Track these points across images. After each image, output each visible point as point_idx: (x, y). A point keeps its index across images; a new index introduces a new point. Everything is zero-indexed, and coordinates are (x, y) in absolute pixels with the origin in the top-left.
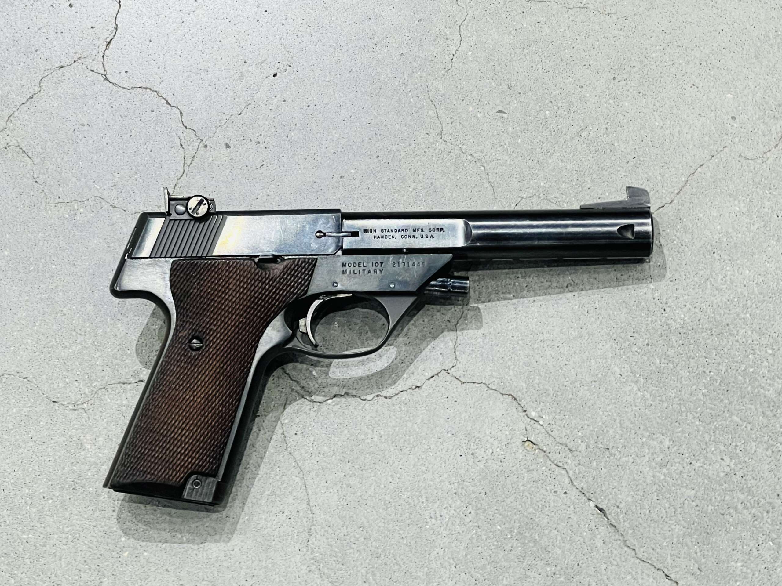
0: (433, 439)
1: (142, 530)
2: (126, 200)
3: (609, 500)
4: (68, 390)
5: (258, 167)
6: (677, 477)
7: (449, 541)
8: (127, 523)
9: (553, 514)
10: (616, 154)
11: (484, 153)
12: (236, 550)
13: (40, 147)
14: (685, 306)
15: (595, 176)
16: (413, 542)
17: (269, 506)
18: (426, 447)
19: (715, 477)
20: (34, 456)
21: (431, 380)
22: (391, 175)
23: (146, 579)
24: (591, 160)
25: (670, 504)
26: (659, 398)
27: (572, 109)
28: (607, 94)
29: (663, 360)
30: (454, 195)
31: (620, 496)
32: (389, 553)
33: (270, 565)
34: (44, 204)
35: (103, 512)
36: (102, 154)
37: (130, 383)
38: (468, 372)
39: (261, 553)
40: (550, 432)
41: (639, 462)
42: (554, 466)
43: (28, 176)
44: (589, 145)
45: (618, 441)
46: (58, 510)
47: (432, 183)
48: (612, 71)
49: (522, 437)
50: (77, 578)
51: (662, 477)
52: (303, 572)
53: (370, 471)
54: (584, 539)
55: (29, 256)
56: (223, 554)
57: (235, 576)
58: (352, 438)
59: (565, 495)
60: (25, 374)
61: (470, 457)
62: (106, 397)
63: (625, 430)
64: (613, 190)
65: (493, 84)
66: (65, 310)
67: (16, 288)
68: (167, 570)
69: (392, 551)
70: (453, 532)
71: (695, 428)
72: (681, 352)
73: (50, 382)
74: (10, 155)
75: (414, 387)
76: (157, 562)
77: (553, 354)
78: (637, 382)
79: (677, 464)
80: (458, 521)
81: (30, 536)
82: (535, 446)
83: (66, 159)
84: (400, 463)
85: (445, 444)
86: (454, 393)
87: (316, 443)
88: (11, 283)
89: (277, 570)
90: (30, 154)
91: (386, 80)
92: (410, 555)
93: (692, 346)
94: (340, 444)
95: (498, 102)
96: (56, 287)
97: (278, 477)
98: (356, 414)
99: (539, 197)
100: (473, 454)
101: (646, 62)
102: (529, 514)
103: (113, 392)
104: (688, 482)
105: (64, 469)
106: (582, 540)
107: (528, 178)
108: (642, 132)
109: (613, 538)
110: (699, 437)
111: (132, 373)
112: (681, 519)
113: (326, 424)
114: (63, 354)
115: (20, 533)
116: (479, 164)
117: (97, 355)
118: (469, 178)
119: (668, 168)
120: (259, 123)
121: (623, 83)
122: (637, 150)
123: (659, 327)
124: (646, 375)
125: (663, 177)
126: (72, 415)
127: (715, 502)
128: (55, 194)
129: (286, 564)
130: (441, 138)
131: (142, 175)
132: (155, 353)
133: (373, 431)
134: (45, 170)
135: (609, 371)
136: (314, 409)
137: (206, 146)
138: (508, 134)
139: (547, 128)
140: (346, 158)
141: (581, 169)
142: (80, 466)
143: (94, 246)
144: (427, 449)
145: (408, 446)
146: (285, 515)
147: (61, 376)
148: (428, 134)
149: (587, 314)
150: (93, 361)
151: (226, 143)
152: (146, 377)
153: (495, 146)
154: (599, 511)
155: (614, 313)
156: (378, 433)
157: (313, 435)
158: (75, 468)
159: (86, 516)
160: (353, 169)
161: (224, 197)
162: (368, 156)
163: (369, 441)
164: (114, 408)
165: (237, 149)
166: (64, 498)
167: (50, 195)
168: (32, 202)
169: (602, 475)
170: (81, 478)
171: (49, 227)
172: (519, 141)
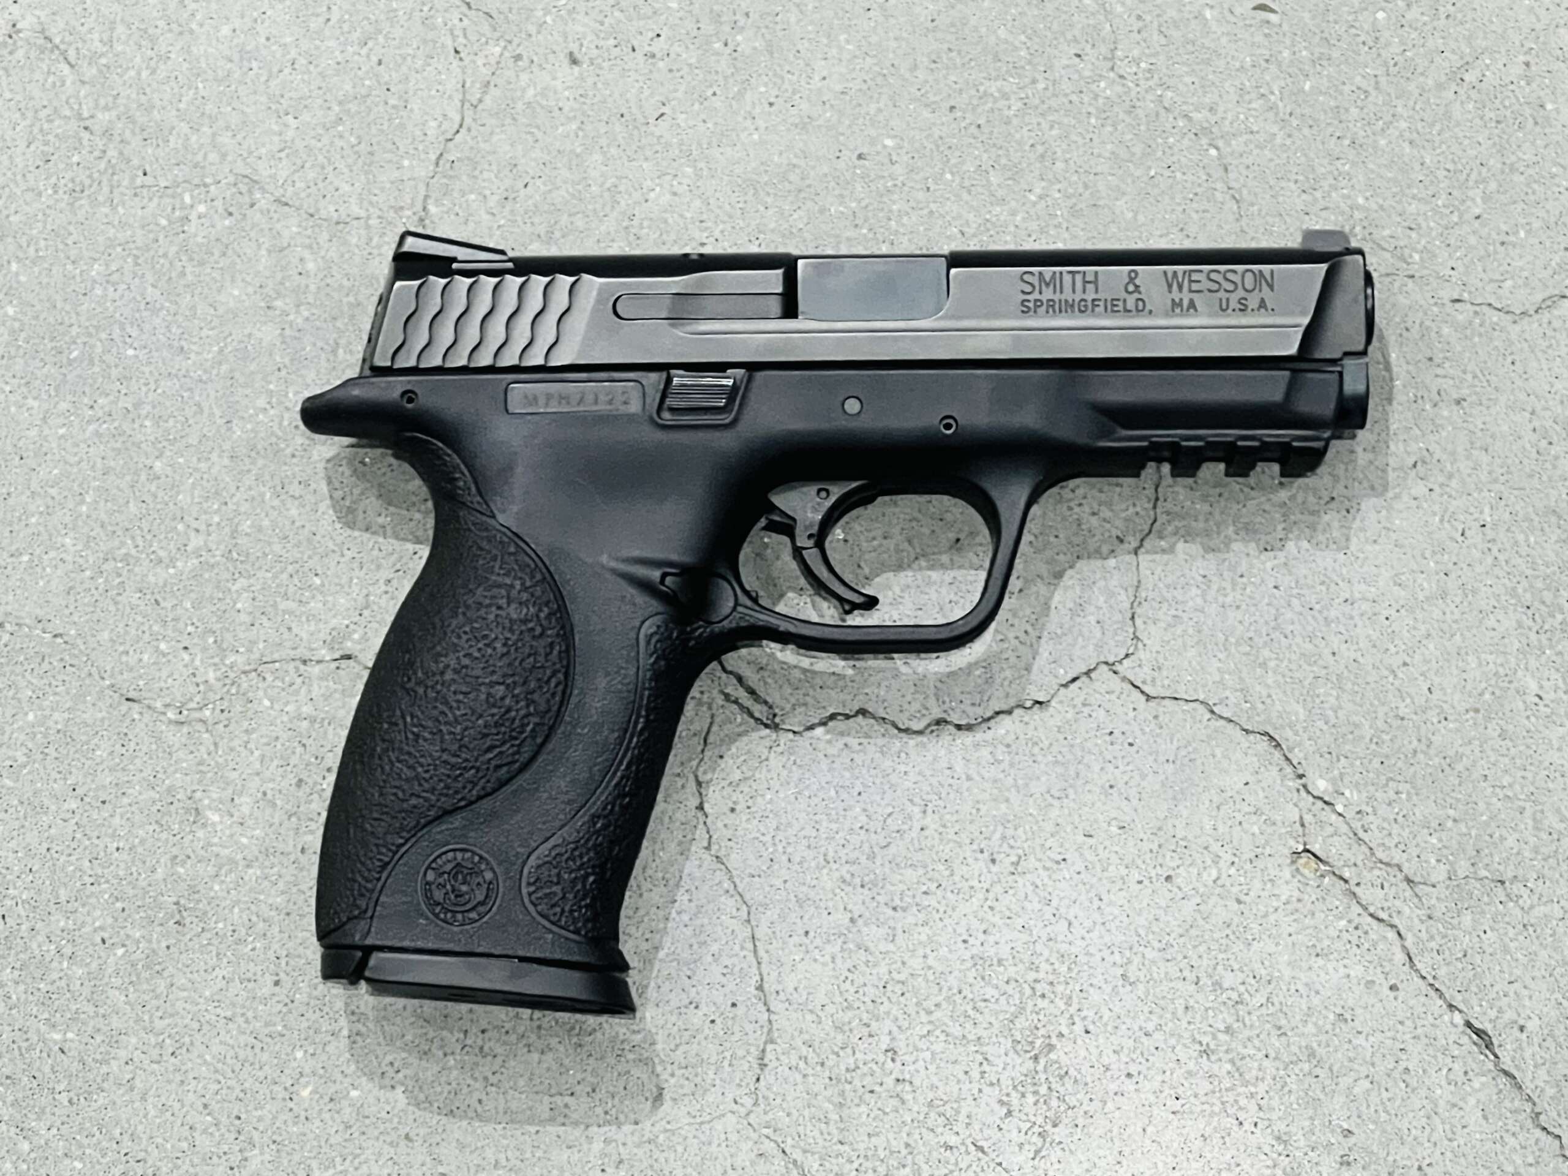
0: (1072, 837)
1: (346, 1032)
2: (313, 189)
3: (1500, 1011)
4: (164, 674)
5: (652, 121)
8: (309, 1015)
10: (1547, 131)
11: (1220, 114)
13: (96, 36)
15: (1493, 186)
17: (664, 989)
20: (78, 836)
21: (1073, 686)
22: (985, 156)
23: (356, 1157)
24: (1486, 144)
27: (1442, 9)
30: (1141, 218)
31: (1527, 1002)
34: (106, 189)
35: (251, 985)
36: (254, 65)
37: (319, 662)
38: (1165, 673)
40: (1361, 834)
42: (1370, 919)
43: (68, 113)
44: (1481, 105)
45: (1528, 863)
46: (138, 977)
47: (1086, 186)
49: (1292, 842)
50: (184, 1145)
52: (742, 1155)
53: (915, 909)
54: (1436, 1105)
55: (67, 322)
58: (873, 826)
59: (1392, 994)
60: (57, 625)
61: (1163, 887)
62: (261, 693)
63: (1545, 836)
64: (1536, 224)
66: (158, 464)
67: (36, 404)
68: (407, 1137)
73: (121, 649)
74: (20, 54)
75: (1028, 704)
76: (383, 1114)
77: (1375, 635)
81: (70, 1035)
82: (1322, 867)
83: (162, 74)
84: (991, 896)
85: (1100, 850)
86: (1127, 723)
87: (780, 836)
88: (24, 389)
89: (680, 1149)
90: (72, 55)
94: (841, 838)
96: (137, 405)
97: (685, 918)
100: (1168, 878)
103: (279, 683)
105: (153, 870)
106: (1430, 1106)
107: (1325, 185)
109: (1507, 1104)
111: (322, 636)
114: (152, 579)
115: (43, 1028)
116: (1204, 141)
117: (237, 586)
118: (1178, 175)
126: (175, 737)
128: (136, 162)
129: (699, 1134)
130: (1112, 69)
131: (356, 126)
132: (384, 588)
133: (925, 812)
134: (110, 99)
135: (1512, 686)
136: (779, 749)
137: (518, 58)
138: (1279, 65)
139: (1379, 55)
140: (873, 108)
141: (1460, 167)
142: (193, 866)
143: (232, 304)
144: (1058, 863)
145: (1013, 852)
146: (700, 1013)
147: (147, 636)
148: (1079, 56)
149: (1460, 539)
150: (228, 601)
151: (571, 54)
152: (359, 647)
153: (1247, 97)
154: (1475, 1037)
155: (1527, 540)
156: (936, 817)
157: (776, 815)
158: (181, 870)
159: (207, 993)
160: (889, 137)
161: (563, 193)
162: (927, 105)
163: (914, 833)
164: (278, 721)
165: (598, 71)
166: (155, 946)
167: (123, 166)
168: (78, 180)
169: (1485, 947)
170: (196, 896)
171: (119, 249)
172: (1307, 87)
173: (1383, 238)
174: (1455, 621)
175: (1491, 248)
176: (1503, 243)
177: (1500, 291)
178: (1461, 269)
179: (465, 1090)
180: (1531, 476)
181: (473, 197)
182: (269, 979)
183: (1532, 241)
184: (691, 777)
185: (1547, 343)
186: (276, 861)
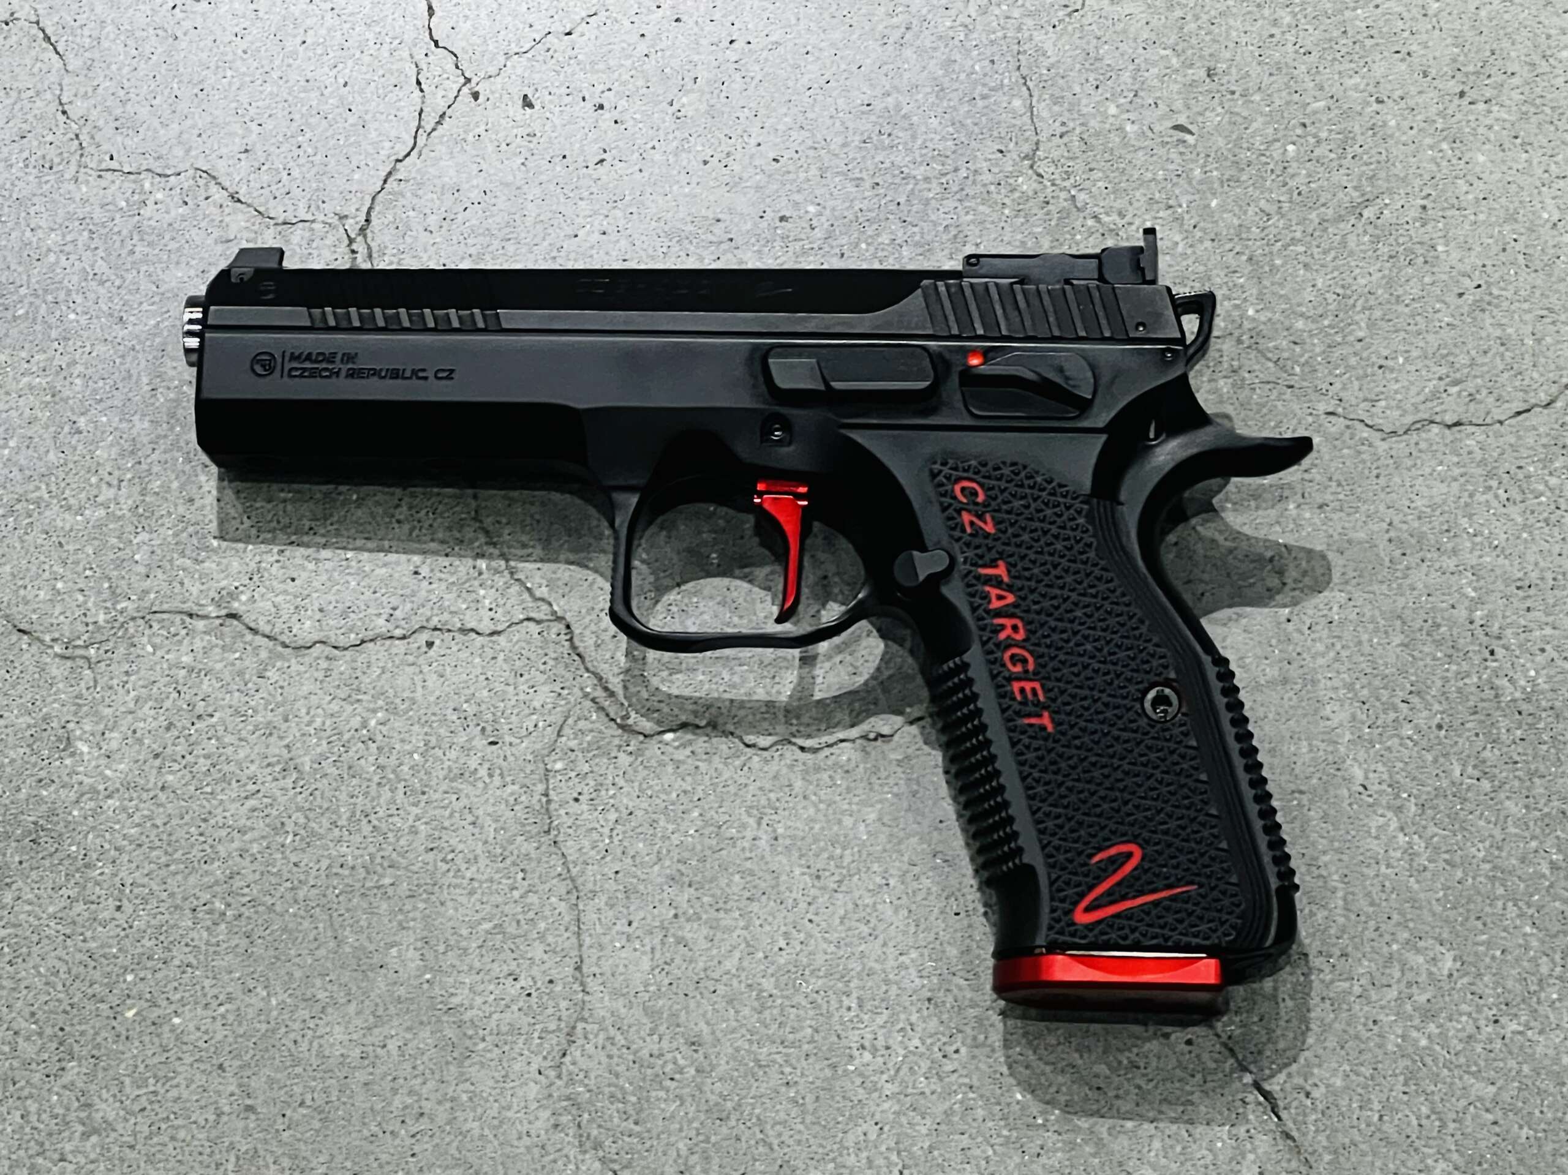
0: (897, 864)
1: (177, 962)
2: (266, 191)
3: (1289, 1075)
4: (57, 611)
5: (591, 165)
6: (1459, 1047)
7: (896, 1108)
8: (144, 942)
9: (1151, 1085)
10: (1435, 270)
11: (1127, 219)
12: (390, 1047)
13: (86, 32)
14: (1543, 650)
15: (1378, 314)
16: (809, 1099)
17: (486, 959)
18: (879, 880)
19: (1547, 1062)
21: (916, 725)
24: (1377, 276)
25: (1433, 1111)
26: (1447, 856)
27: (1349, 150)
28: (1439, 126)
29: (1470, 769)
31: (1316, 1071)
32: (751, 1114)
33: (465, 1097)
34: (73, 168)
35: (93, 907)
36: (229, 73)
37: (204, 617)
39: (447, 1063)
41: (1374, 998)
43: (49, 95)
44: (1376, 239)
45: (1334, 940)
48: (1459, 75)
51: (1424, 1042)
52: (539, 1124)
53: (736, 915)
54: (1215, 1156)
55: (18, 282)
56: (358, 1051)
57: (379, 1107)
58: (706, 832)
59: (1186, 1048)
62: (145, 640)
63: (1353, 917)
64: (1415, 353)
65: (1174, 61)
66: (82, 422)
68: (221, 1067)
69: (757, 1111)
70: (910, 1091)
71: (1521, 941)
72: (1518, 758)
73: (20, 583)
74: (13, 40)
75: (872, 736)
76: (201, 1044)
78: (1399, 810)
79: (1464, 1018)
80: (925, 1065)
83: (141, 72)
84: (812, 908)
85: (923, 879)
87: (619, 829)
89: (479, 1110)
90: (61, 47)
91: (924, 11)
92: (801, 1127)
93: (1545, 747)
94: (676, 839)
95: (1178, 105)
96: (68, 365)
97: (516, 894)
98: (726, 775)
99: (1239, 341)
101: (1544, 67)
102: (1097, 1076)
103: (163, 632)
104: (1482, 1064)
105: (18, 790)
106: (1210, 1158)
108: (1507, 228)
110: (1525, 964)
111: (212, 594)
112: (1453, 1148)
113: (651, 787)
114: (59, 523)
117: (140, 539)
119: (1554, 323)
120: (612, 63)
121: (1481, 106)
122: (1489, 269)
123: (1473, 689)
124: (1424, 797)
125: (1539, 341)
126: (58, 670)
127: (1541, 1120)
128: (104, 148)
129: (502, 1100)
130: (1031, 167)
131: (314, 139)
132: (276, 557)
133: (759, 824)
134: (90, 90)
135: (1339, 773)
136: (630, 749)
137: (476, 96)
138: (1190, 183)
139: (1285, 184)
140: (802, 175)
141: (1349, 292)
142: (57, 791)
143: (173, 284)
144: (880, 886)
145: (837, 871)
146: (518, 985)
147: (46, 575)
148: (1001, 152)
149: (1307, 632)
150: (128, 551)
151: (525, 96)
152: (244, 608)
153: (1155, 207)
154: (1261, 1099)
155: (1371, 640)
156: (769, 829)
157: (617, 810)
158: (45, 793)
159: (51, 910)
160: (812, 203)
161: (498, 219)
162: (852, 180)
163: (746, 845)
164: (158, 667)
165: (548, 115)
166: (8, 859)
167: (92, 149)
168: (48, 158)
169: (1283, 1013)
170: (55, 819)
171: (77, 223)
172: (1214, 203)
173: (1268, 349)
174: (1291, 707)
175: (1369, 370)
176: (1380, 367)
177: (1374, 410)
178: (1338, 386)
179: (283, 1030)
180: (1382, 582)
181: (411, 213)
182: (112, 903)
183: (1408, 368)
184: (541, 766)
185: (1409, 463)
186: (135, 795)
